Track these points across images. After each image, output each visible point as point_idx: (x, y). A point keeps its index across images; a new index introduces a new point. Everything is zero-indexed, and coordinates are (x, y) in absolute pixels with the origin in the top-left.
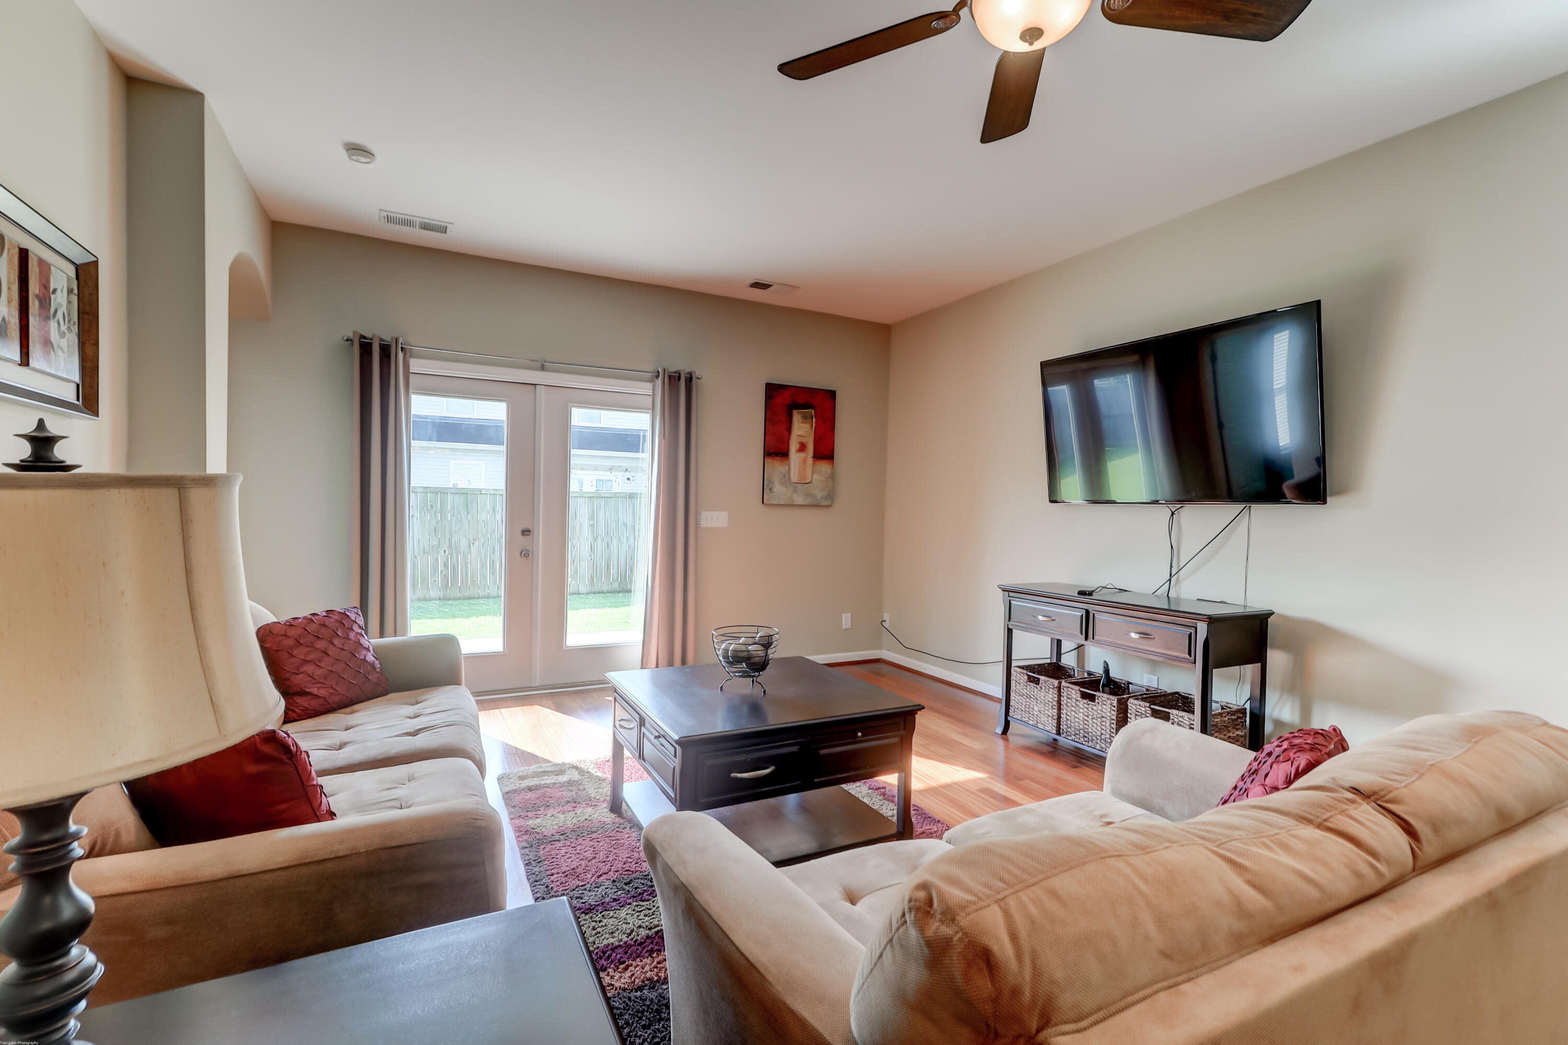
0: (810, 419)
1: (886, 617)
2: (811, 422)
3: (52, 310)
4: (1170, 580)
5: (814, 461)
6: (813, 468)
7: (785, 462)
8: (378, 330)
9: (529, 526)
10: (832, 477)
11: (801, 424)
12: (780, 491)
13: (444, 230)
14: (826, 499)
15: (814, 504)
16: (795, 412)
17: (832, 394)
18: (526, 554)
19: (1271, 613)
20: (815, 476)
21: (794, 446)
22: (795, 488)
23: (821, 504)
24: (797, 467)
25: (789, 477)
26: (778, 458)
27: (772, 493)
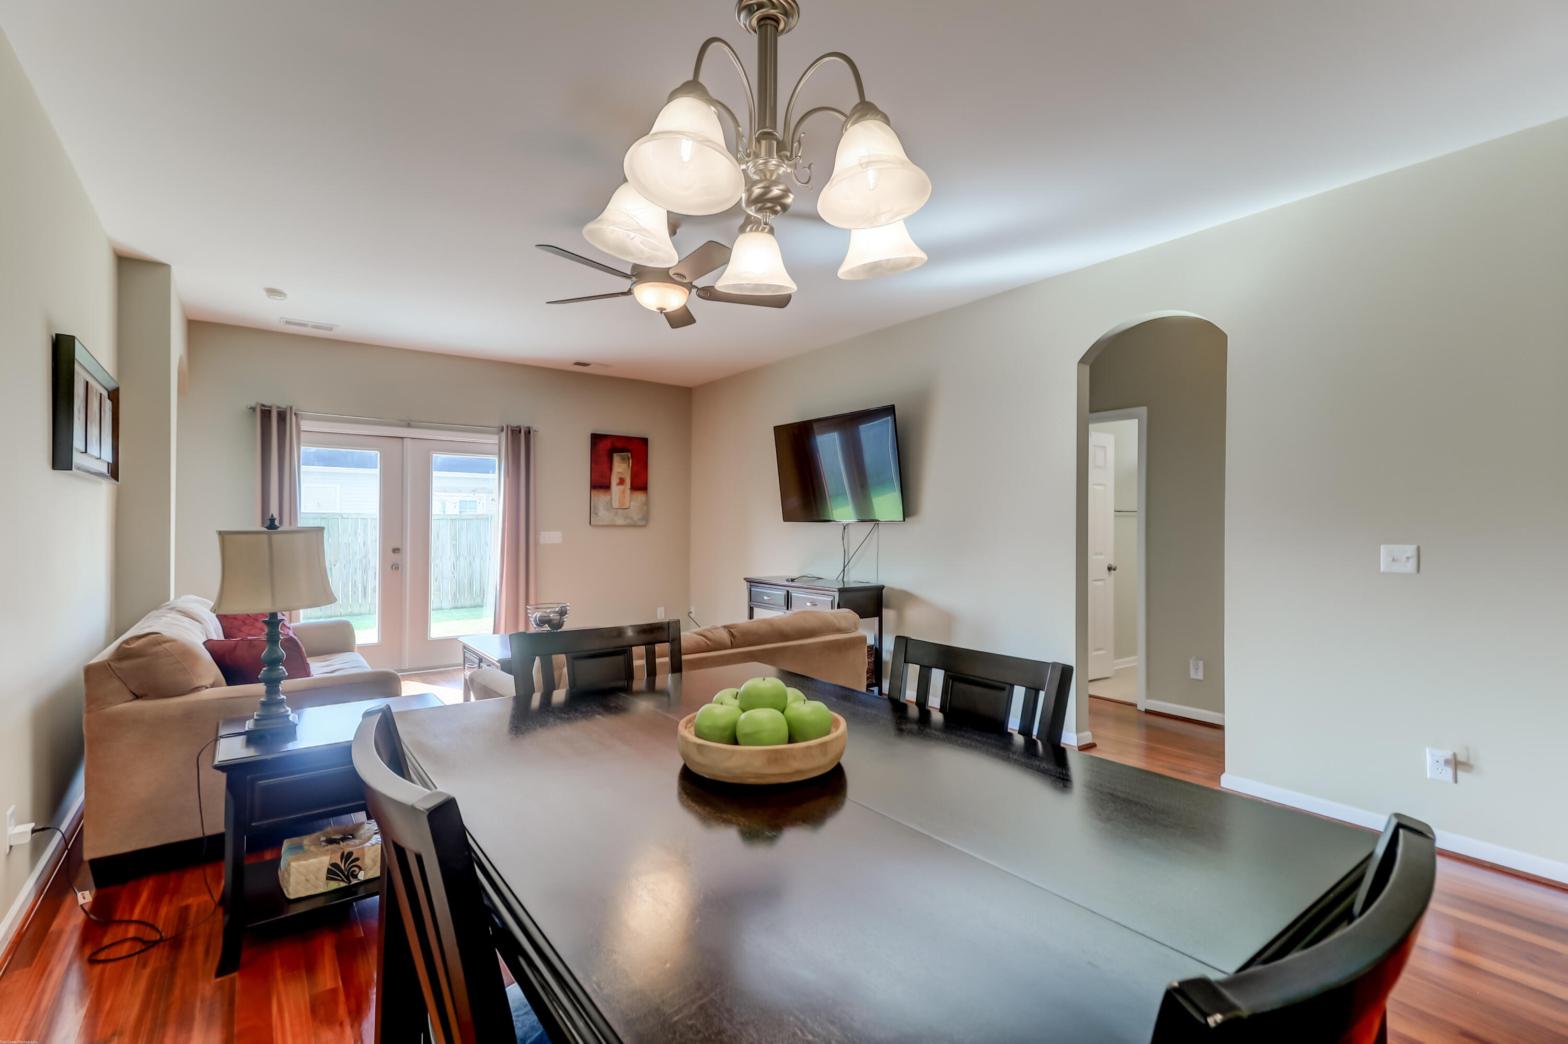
0: (627, 460)
1: (693, 610)
2: (628, 462)
4: (844, 570)
5: (631, 492)
6: (630, 497)
7: (608, 493)
8: (275, 401)
9: (397, 545)
10: (647, 503)
11: (620, 464)
12: (603, 515)
13: (331, 329)
14: (641, 520)
15: (632, 524)
16: (615, 455)
17: (645, 441)
18: (396, 567)
19: (882, 587)
20: (632, 503)
21: (614, 481)
22: (616, 512)
23: (638, 524)
24: (617, 498)
25: (611, 504)
26: (602, 490)
27: (598, 516)
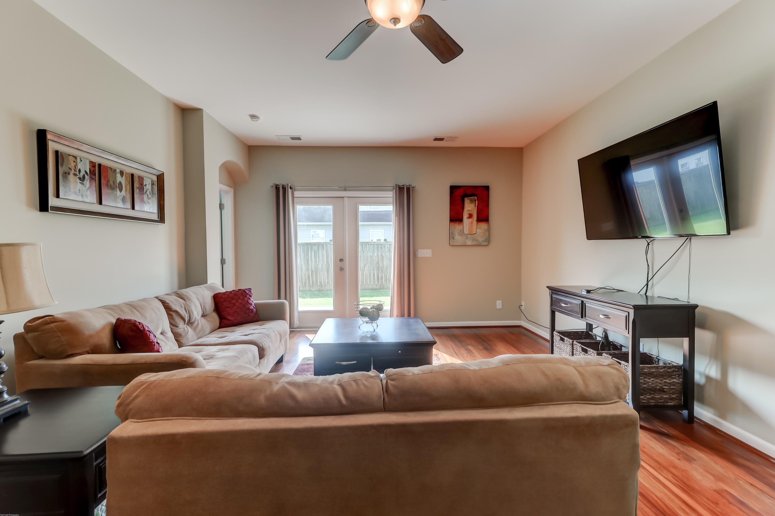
0: (474, 201)
1: (523, 303)
2: (475, 203)
3: (145, 191)
5: (477, 223)
6: (476, 226)
7: (461, 224)
9: (342, 258)
10: (489, 230)
11: (470, 205)
12: (458, 239)
13: (299, 139)
14: (485, 242)
15: (478, 244)
16: (466, 199)
17: (487, 188)
18: (342, 269)
19: (696, 306)
20: (478, 230)
21: (465, 216)
22: (467, 237)
23: (482, 244)
24: (468, 226)
25: (463, 231)
26: (457, 222)
27: (454, 239)
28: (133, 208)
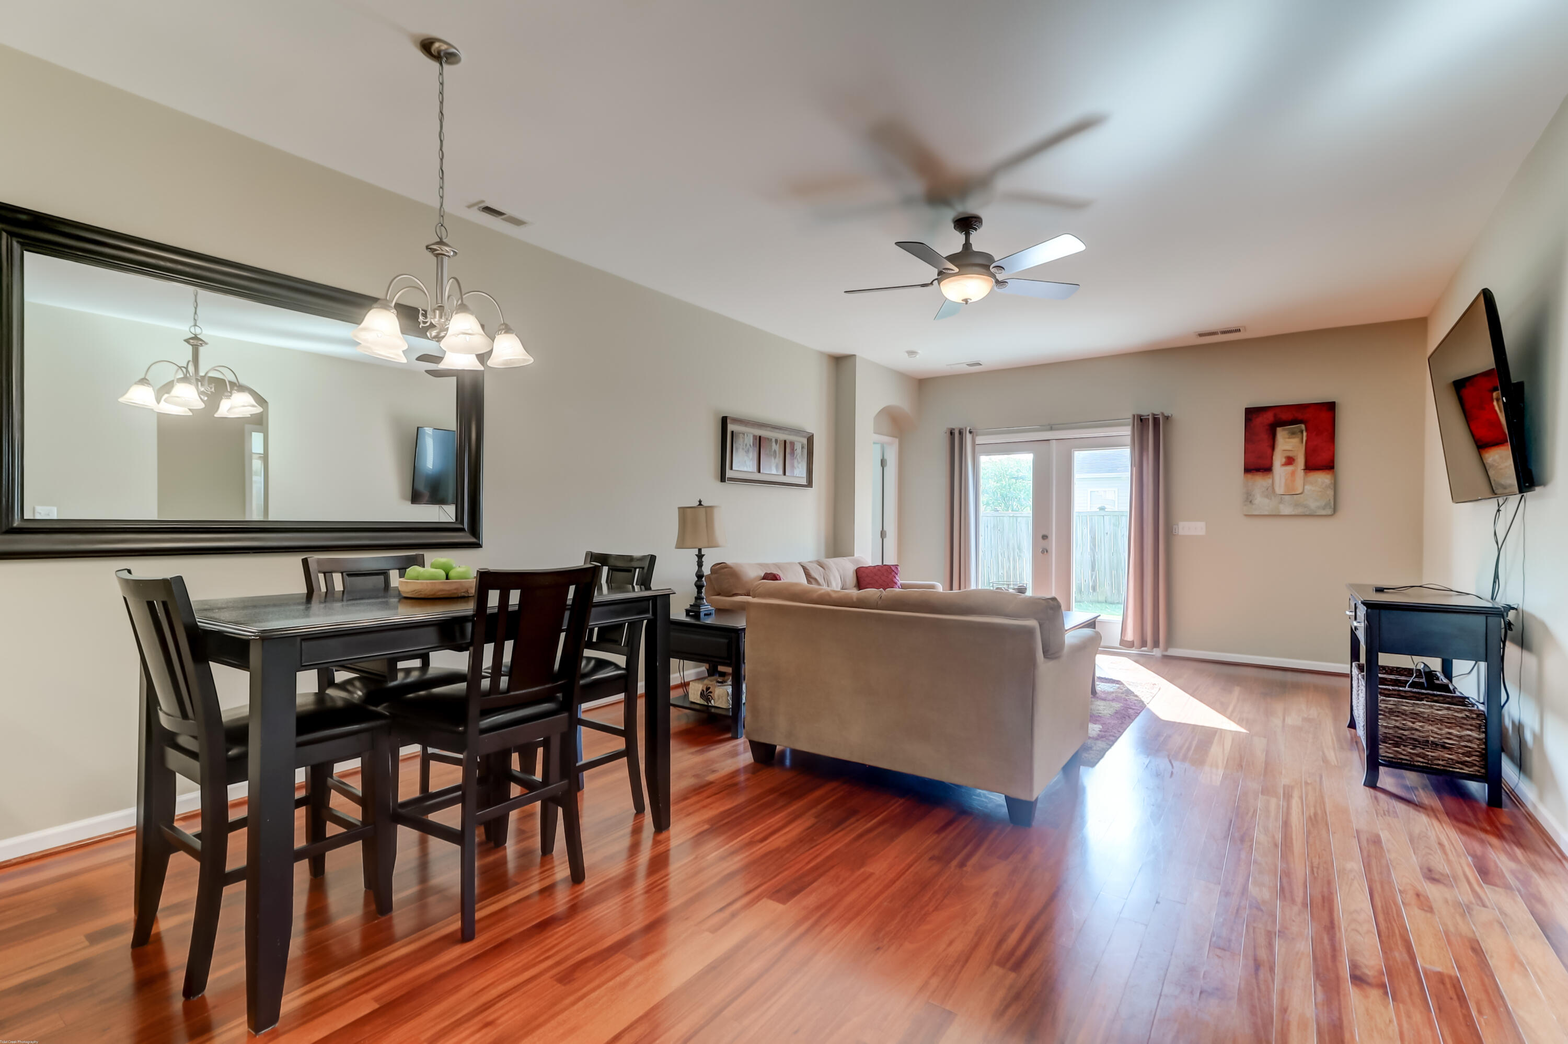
0: (1299, 434)
3: (795, 456)
5: (1306, 473)
6: (1304, 479)
7: (1268, 476)
9: (1045, 533)
10: (1335, 486)
11: (1287, 440)
12: (1263, 502)
13: (979, 364)
14: (1324, 509)
15: (1307, 513)
16: (1279, 430)
17: (1330, 408)
18: (1045, 551)
20: (1308, 487)
21: (1278, 460)
22: (1281, 498)
23: (1318, 514)
24: (1283, 481)
25: (1273, 488)
26: (1261, 473)
27: (1253, 504)
28: (785, 474)
